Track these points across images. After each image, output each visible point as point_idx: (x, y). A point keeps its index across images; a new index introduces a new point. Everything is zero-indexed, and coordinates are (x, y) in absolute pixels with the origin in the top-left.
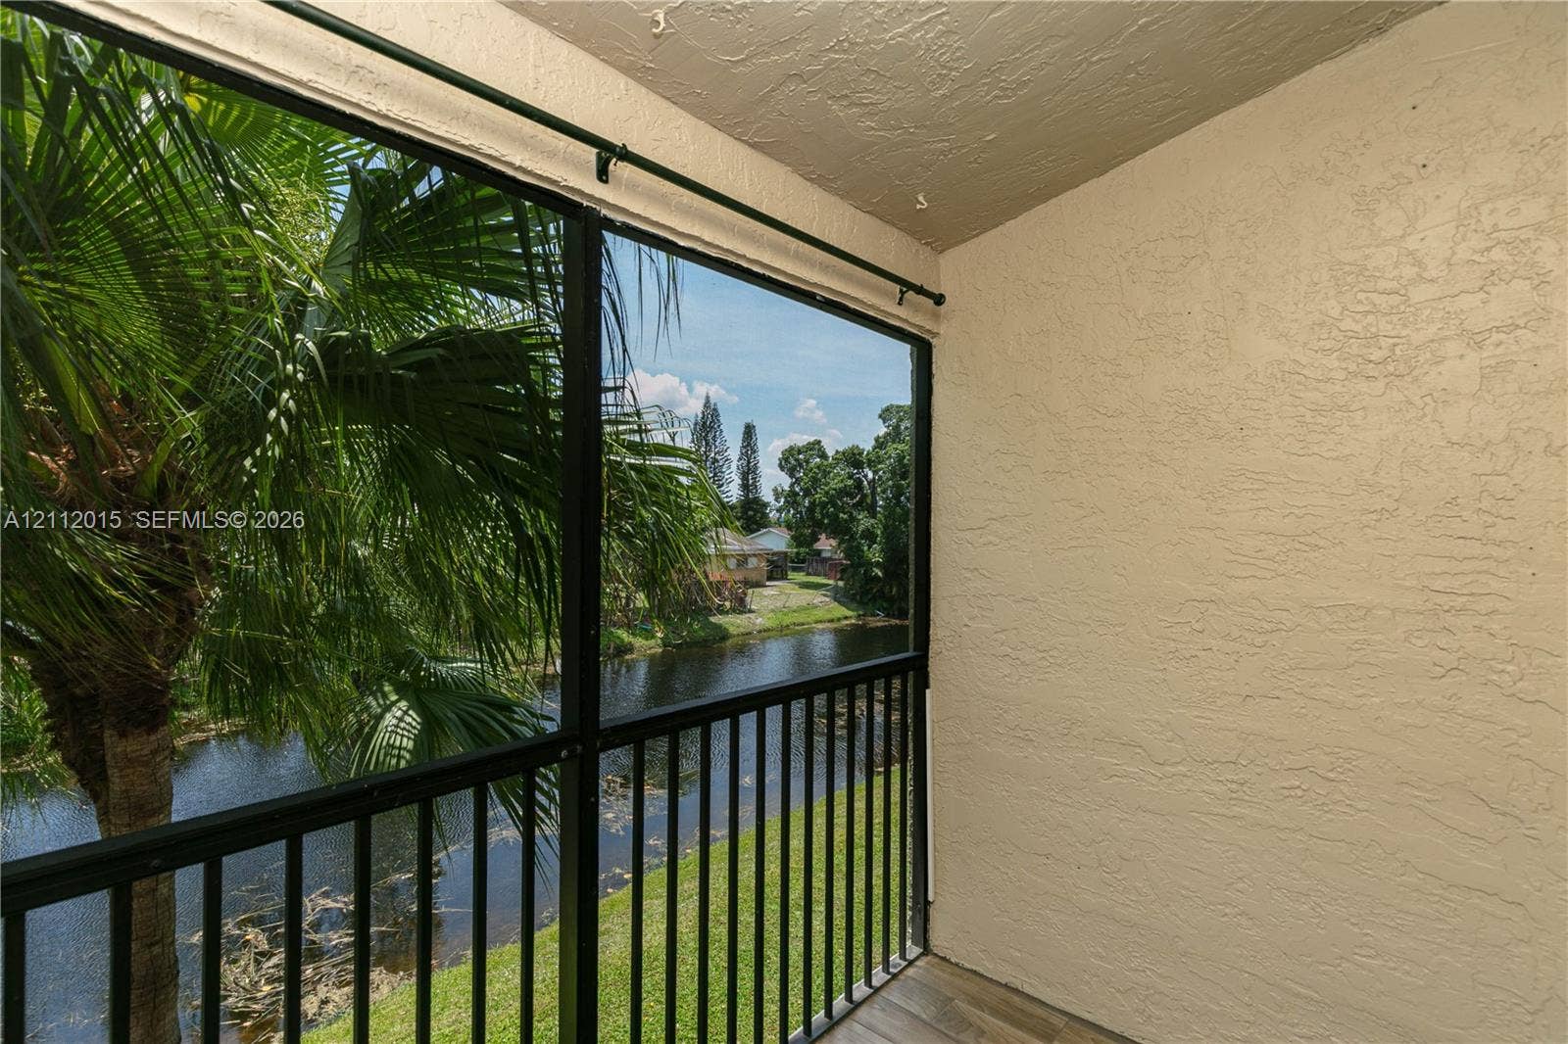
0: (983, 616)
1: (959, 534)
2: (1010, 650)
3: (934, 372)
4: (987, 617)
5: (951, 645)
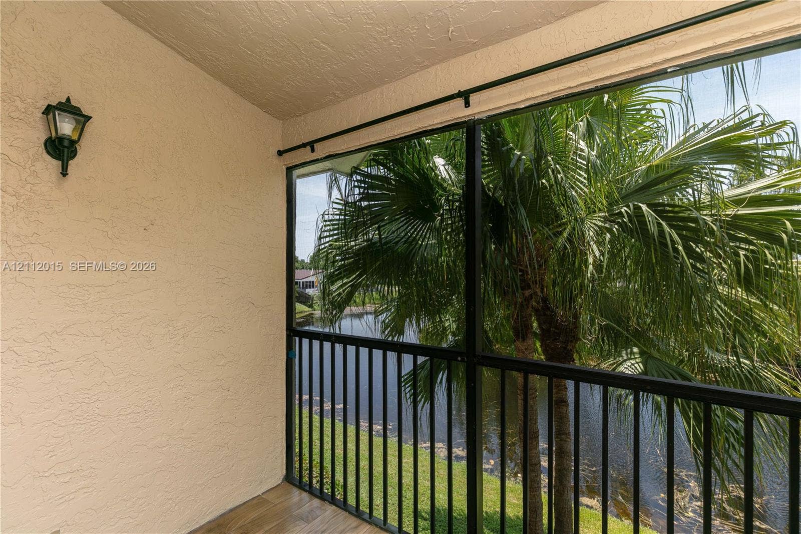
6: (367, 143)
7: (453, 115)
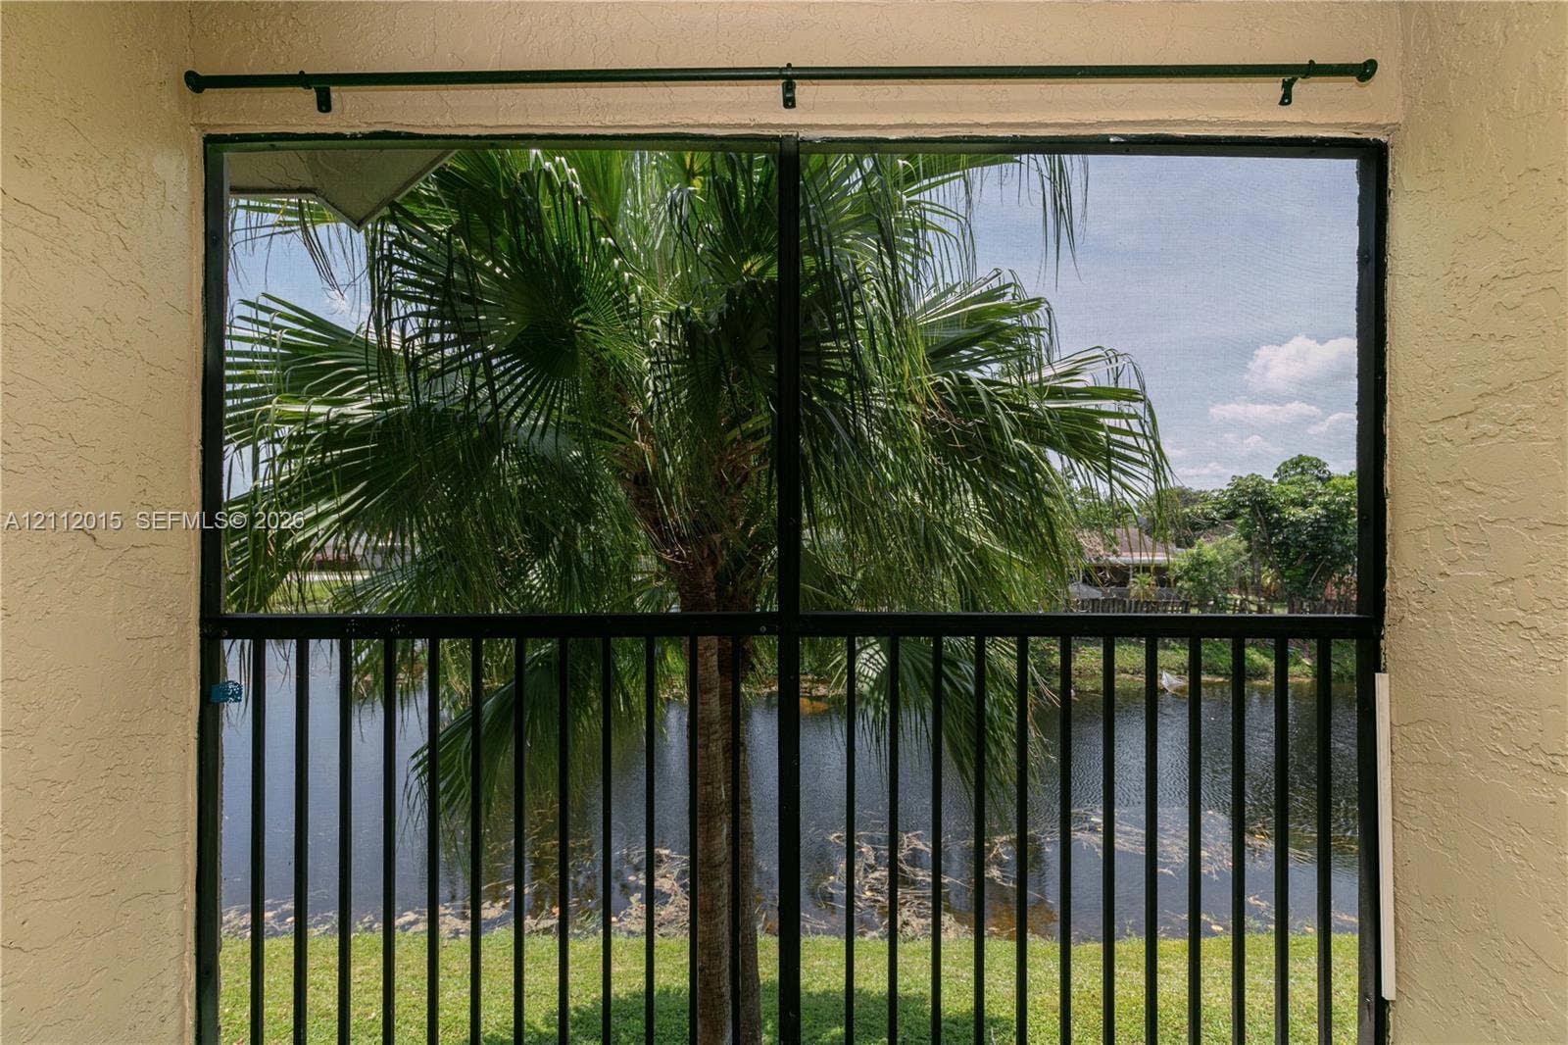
0: (1471, 557)
1: (1433, 429)
2: (1520, 614)
3: (1390, 186)
4: (1477, 558)
5: (1419, 606)
6: (520, 126)
7: (755, 116)
